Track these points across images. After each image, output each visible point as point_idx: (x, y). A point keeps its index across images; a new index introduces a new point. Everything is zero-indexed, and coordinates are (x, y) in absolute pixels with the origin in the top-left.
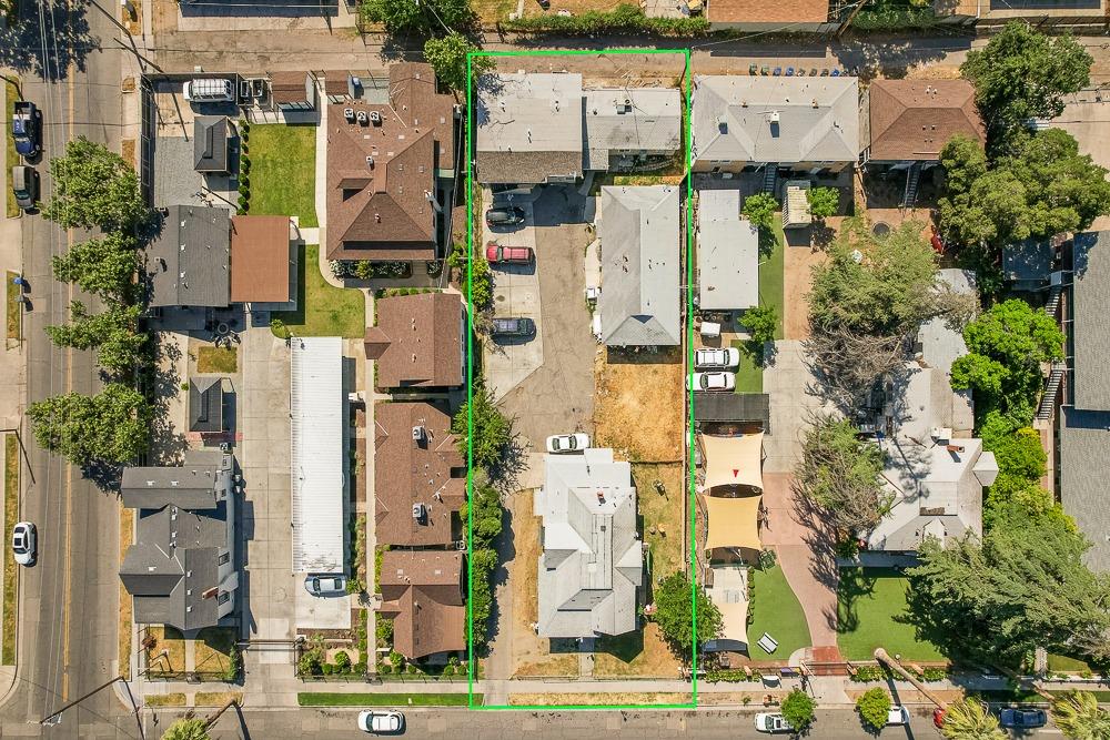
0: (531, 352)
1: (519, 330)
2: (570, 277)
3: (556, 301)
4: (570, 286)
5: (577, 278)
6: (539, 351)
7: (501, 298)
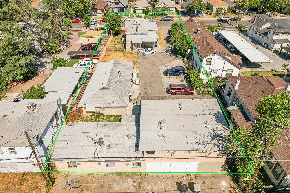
3: (155, 81)
5: (144, 87)
7: (182, 81)
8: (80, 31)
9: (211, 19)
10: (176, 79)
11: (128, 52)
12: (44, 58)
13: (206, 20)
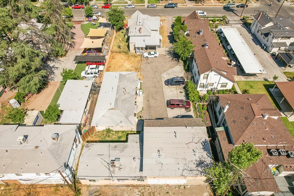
0: (166, 77)
2: (150, 100)
3: (157, 92)
4: (150, 97)
5: (147, 99)
6: (163, 78)
7: (181, 92)
8: (82, 23)
9: (217, 5)
10: (176, 90)
11: (132, 54)
12: (52, 62)
13: (212, 6)
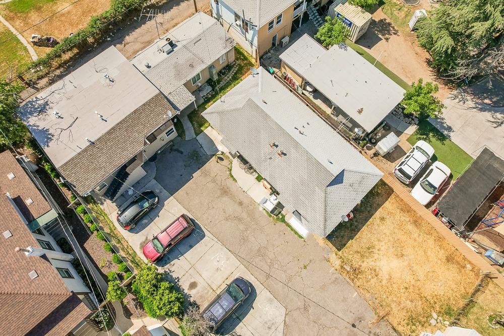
1: (236, 299)
5: (245, 204)
6: (270, 301)
7: (193, 285)
